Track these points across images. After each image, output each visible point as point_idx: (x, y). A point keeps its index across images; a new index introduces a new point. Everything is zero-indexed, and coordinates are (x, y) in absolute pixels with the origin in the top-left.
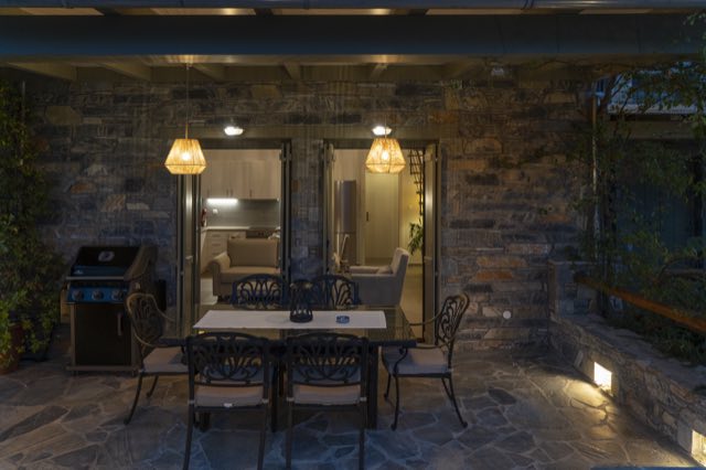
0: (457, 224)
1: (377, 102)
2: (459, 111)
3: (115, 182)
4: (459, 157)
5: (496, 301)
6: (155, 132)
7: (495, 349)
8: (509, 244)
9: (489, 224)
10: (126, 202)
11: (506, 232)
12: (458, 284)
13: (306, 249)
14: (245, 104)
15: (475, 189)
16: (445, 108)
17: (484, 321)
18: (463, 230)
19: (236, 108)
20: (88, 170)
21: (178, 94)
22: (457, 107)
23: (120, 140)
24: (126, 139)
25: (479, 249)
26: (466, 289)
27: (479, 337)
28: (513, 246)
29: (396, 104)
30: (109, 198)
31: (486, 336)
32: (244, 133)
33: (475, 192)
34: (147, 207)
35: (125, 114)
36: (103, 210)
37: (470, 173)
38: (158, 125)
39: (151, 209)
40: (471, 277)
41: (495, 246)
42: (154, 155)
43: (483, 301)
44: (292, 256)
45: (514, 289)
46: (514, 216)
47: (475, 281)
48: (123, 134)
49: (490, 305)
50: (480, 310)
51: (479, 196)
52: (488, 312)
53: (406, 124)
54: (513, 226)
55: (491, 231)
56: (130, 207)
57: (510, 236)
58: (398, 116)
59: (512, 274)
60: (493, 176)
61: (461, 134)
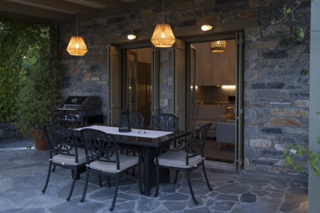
0: (255, 86)
1: (205, 10)
2: (259, 8)
3: (88, 67)
5: (285, 140)
6: (101, 42)
7: (283, 173)
8: (296, 100)
9: (280, 86)
10: (91, 77)
11: (293, 91)
12: (256, 127)
13: (167, 101)
14: (139, 22)
15: (270, 61)
16: (248, 8)
17: (276, 153)
18: (260, 90)
19: (134, 25)
20: (78, 62)
21: (110, 21)
22: (257, 5)
24: (91, 46)
25: (271, 103)
26: (262, 130)
27: (271, 164)
28: (299, 101)
29: (216, 10)
30: (86, 75)
31: (277, 164)
32: (136, 38)
33: (269, 63)
34: (98, 79)
35: (90, 35)
36: (83, 81)
37: (266, 51)
38: (103, 38)
39: (100, 80)
40: (266, 122)
41: (284, 101)
42: (101, 53)
43: (274, 140)
44: (160, 104)
45: (300, 132)
46: (299, 80)
47: (269, 125)
49: (280, 142)
50: (273, 146)
51: (273, 66)
52: (278, 147)
53: (223, 22)
54: (299, 87)
55: (281, 91)
56: (93, 79)
57: (296, 94)
58: (218, 17)
59: (297, 121)
60: (283, 51)
61: (259, 23)
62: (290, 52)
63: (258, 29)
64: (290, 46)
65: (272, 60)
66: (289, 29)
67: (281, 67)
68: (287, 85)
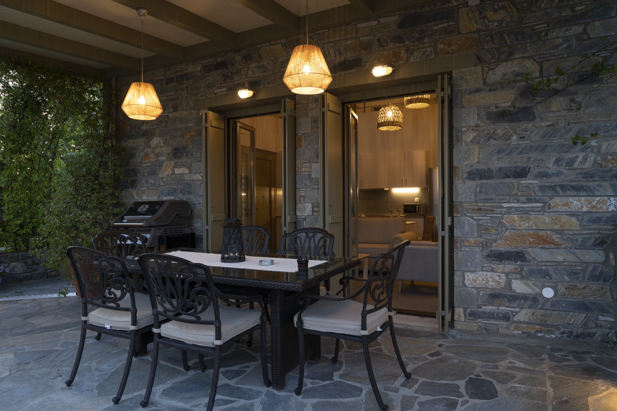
0: (473, 175)
1: (379, 40)
2: (478, 31)
3: (168, 150)
4: (478, 90)
5: (531, 273)
6: (192, 105)
7: (529, 335)
8: (551, 199)
9: (522, 173)
10: (174, 167)
11: (546, 182)
12: (477, 249)
13: (310, 205)
14: (258, 67)
15: (501, 129)
16: (459, 33)
17: (514, 298)
18: (484, 181)
19: (250, 72)
20: (151, 143)
21: (207, 69)
22: (474, 27)
23: (170, 115)
24: (174, 113)
25: (505, 205)
26: (489, 256)
27: (506, 317)
28: (557, 200)
29: (399, 39)
30: (164, 164)
31: (516, 318)
32: (254, 94)
33: (500, 132)
34: (187, 171)
35: (173, 93)
36: (160, 176)
37: (493, 109)
38: (194, 98)
39: (190, 172)
40: (495, 241)
41: (529, 200)
42: (191, 125)
43: (511, 272)
45: (560, 258)
46: (557, 161)
47: (501, 246)
48: (171, 110)
49: (522, 278)
50: (509, 284)
51: (507, 137)
52: (519, 287)
53: (412, 60)
54: (558, 174)
55: (524, 182)
56: (177, 171)
57: (553, 188)
58: (403, 52)
59: (555, 237)
60: (525, 109)
61: (480, 60)
62: (538, 109)
63: (479, 69)
64: (538, 99)
65: (506, 125)
66: (536, 67)
67: (522, 138)
68: (535, 171)
